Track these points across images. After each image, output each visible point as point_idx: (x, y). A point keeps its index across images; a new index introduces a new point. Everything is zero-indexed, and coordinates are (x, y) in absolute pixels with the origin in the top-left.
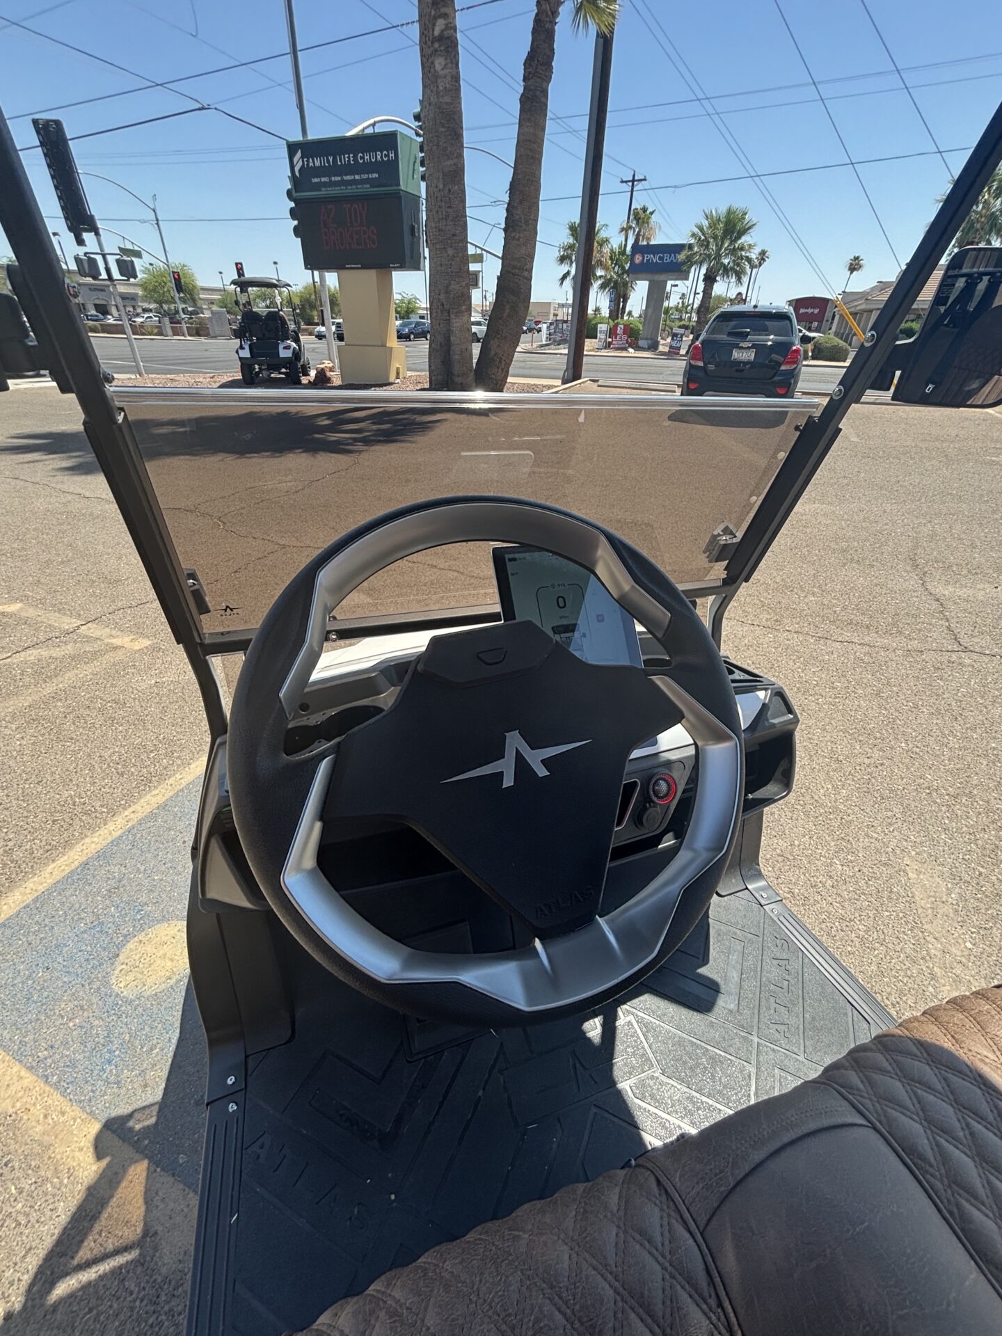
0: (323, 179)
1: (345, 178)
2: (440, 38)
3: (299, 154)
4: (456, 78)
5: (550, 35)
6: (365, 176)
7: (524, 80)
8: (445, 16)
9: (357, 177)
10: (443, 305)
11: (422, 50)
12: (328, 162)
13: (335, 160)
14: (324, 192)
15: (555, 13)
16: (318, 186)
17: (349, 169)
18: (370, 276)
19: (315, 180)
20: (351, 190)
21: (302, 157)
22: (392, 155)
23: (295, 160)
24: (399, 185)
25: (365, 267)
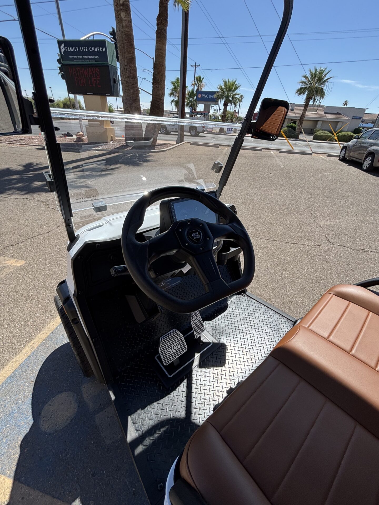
0: (74, 57)
2: (123, 5)
3: (63, 45)
4: (130, 21)
5: (166, 9)
6: (93, 57)
7: (157, 25)
9: (89, 57)
12: (76, 49)
13: (79, 49)
14: (75, 62)
16: (72, 59)
17: (86, 54)
18: (98, 98)
19: (71, 57)
20: (87, 62)
21: (65, 46)
22: (104, 49)
23: (61, 47)
24: (108, 62)
25: (95, 94)
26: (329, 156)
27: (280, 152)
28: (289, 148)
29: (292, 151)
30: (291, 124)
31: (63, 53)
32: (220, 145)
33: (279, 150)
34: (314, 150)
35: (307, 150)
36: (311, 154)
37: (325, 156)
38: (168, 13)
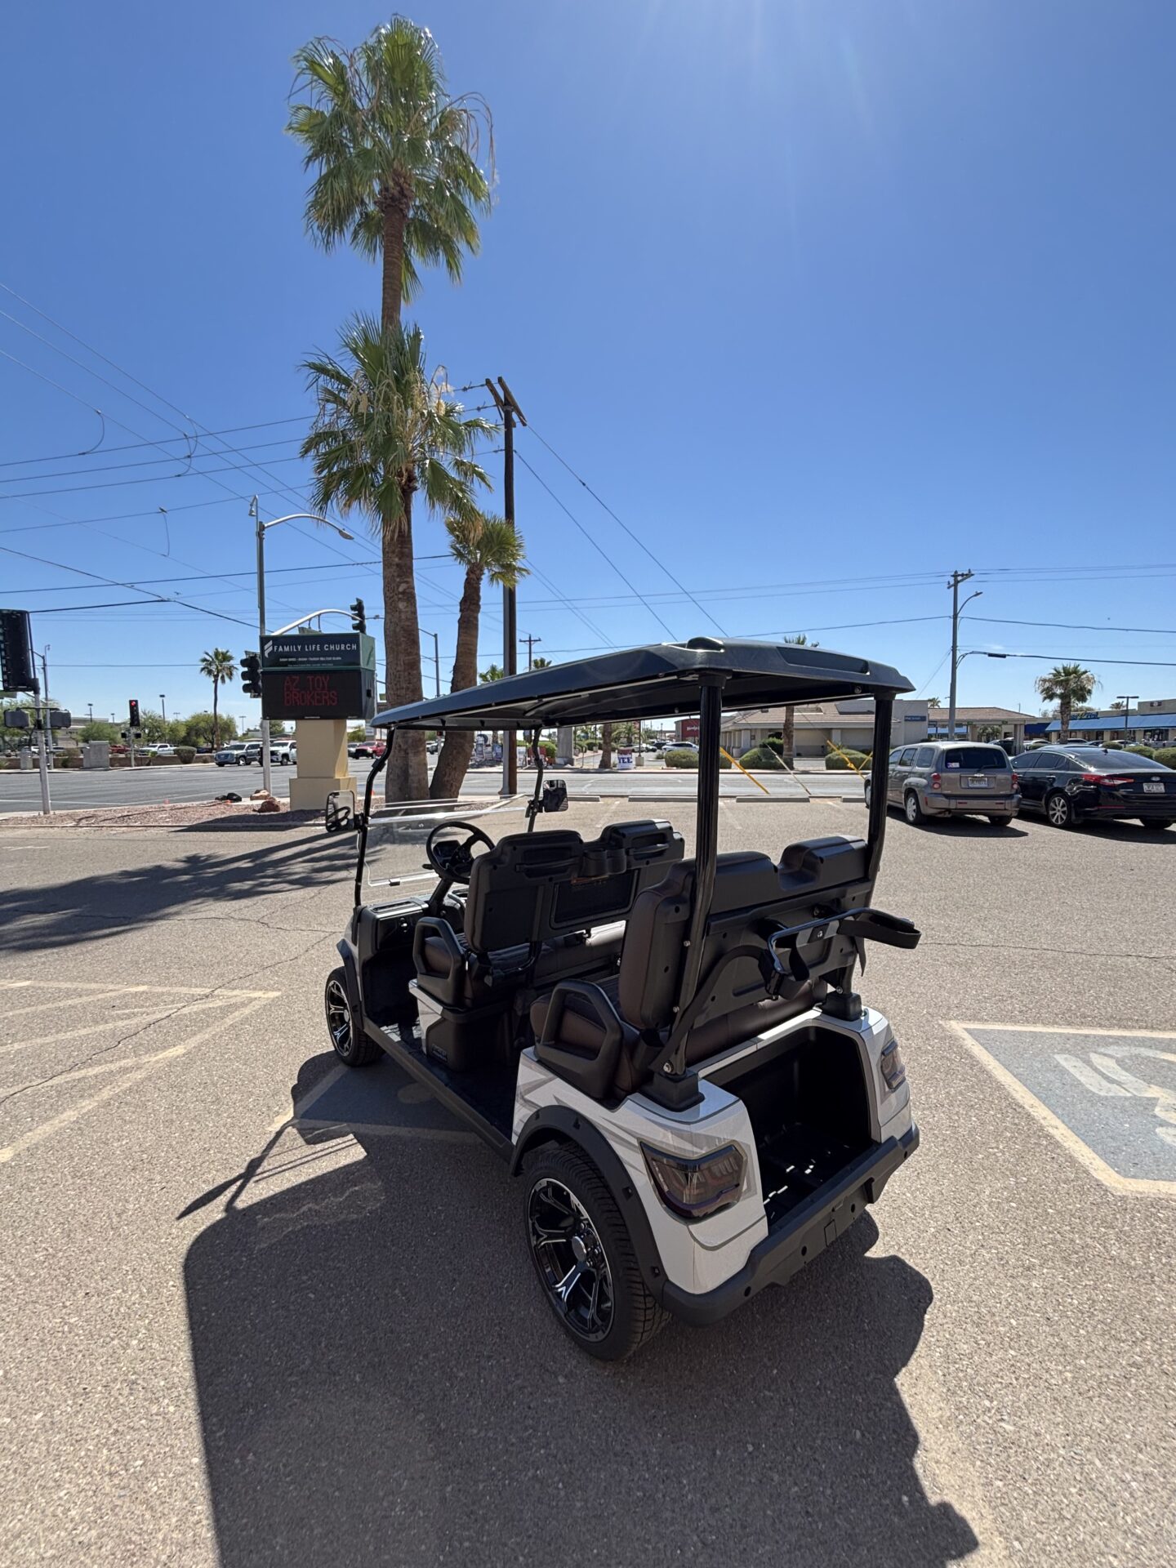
0: (290, 660)
1: (311, 659)
2: (403, 593)
3: (271, 643)
4: (415, 612)
5: (477, 590)
6: (330, 659)
7: (461, 610)
8: (407, 582)
9: (322, 659)
10: (400, 746)
11: (385, 594)
12: (297, 649)
13: (303, 648)
14: (290, 668)
15: (479, 579)
16: (285, 664)
17: (314, 654)
18: (329, 724)
19: (281, 660)
20: (318, 667)
21: (273, 645)
22: (354, 647)
23: (266, 647)
24: (359, 664)
25: (323, 718)
26: (846, 800)
27: (739, 801)
28: (758, 792)
29: (766, 796)
30: (771, 740)
31: (266, 655)
32: (602, 796)
33: (734, 797)
34: (815, 791)
35: (800, 792)
36: (806, 800)
37: (839, 801)
38: (481, 594)
